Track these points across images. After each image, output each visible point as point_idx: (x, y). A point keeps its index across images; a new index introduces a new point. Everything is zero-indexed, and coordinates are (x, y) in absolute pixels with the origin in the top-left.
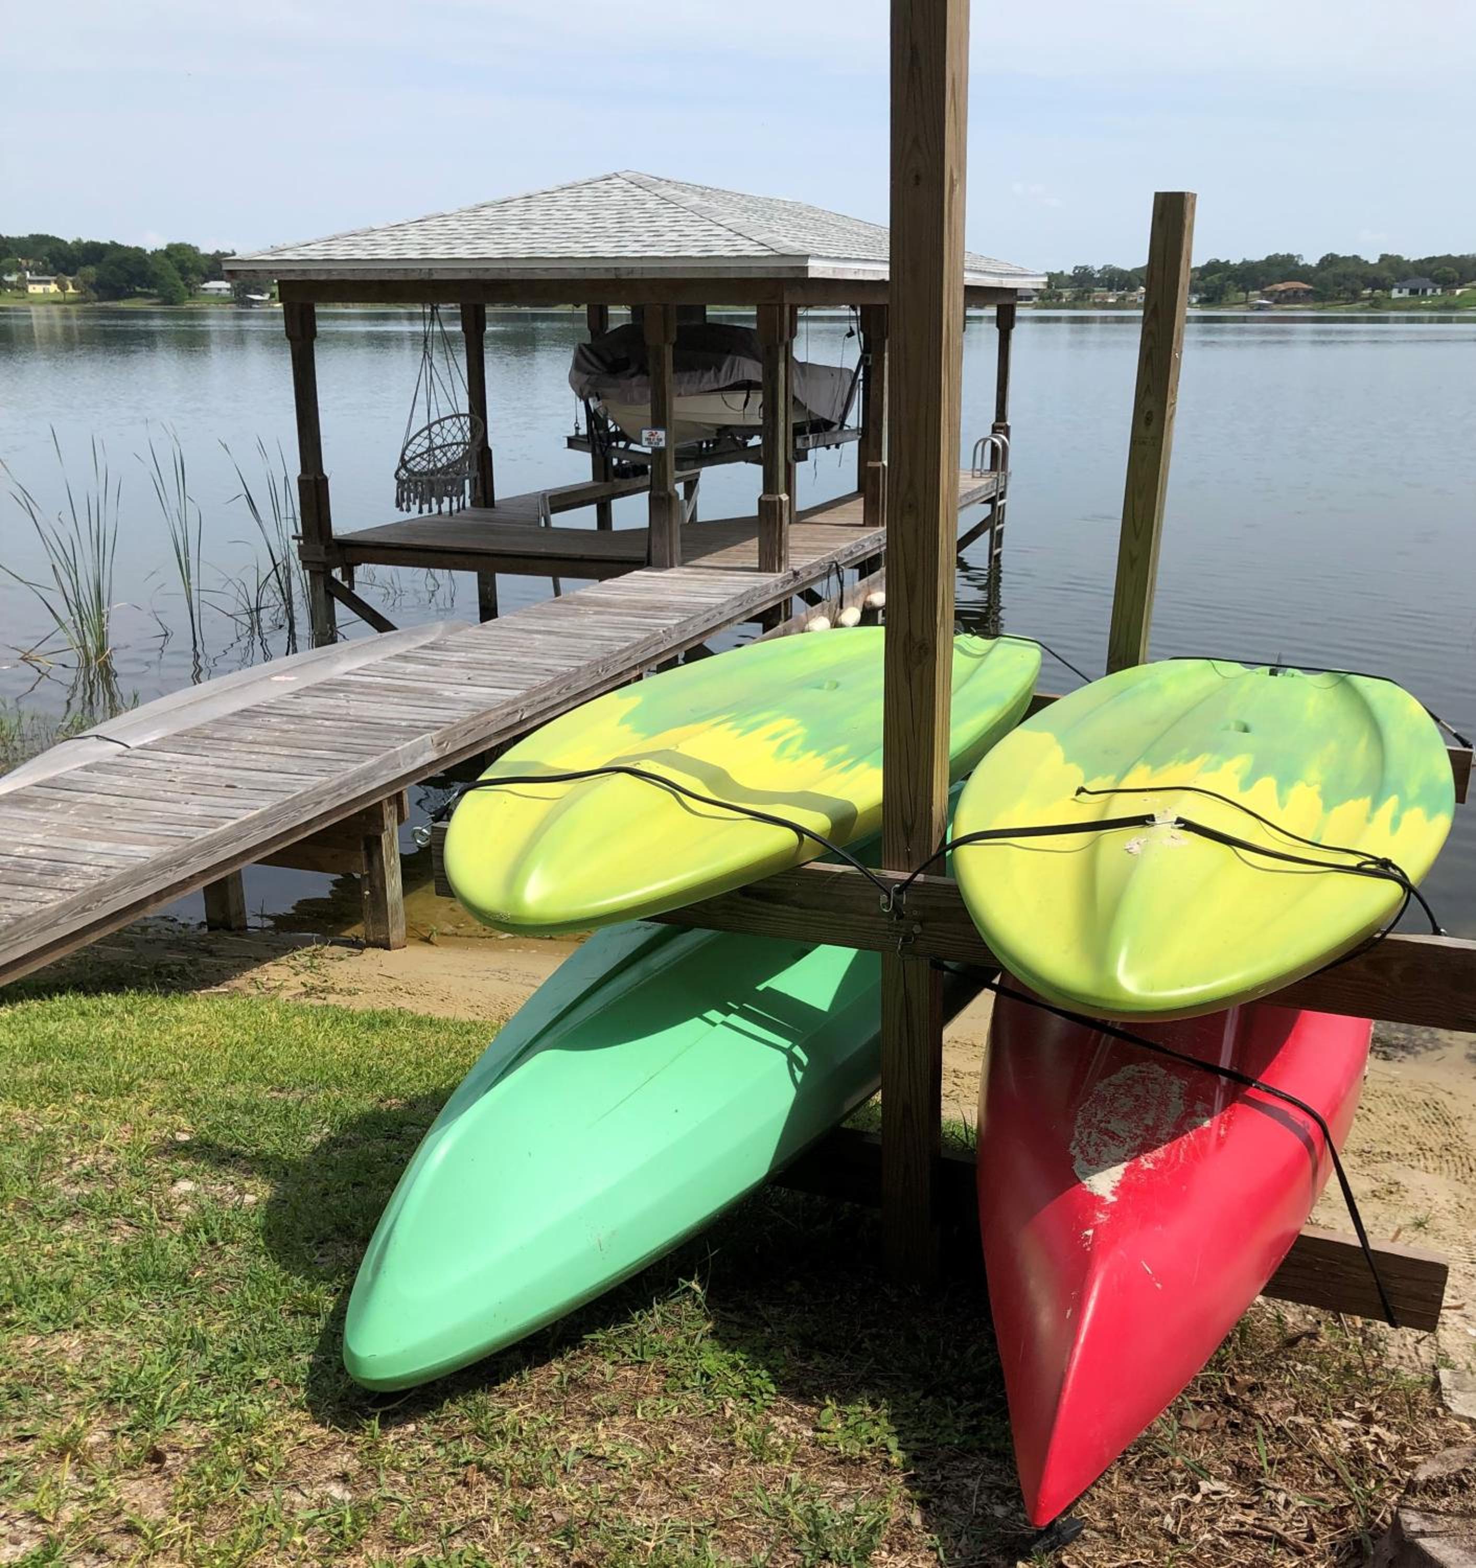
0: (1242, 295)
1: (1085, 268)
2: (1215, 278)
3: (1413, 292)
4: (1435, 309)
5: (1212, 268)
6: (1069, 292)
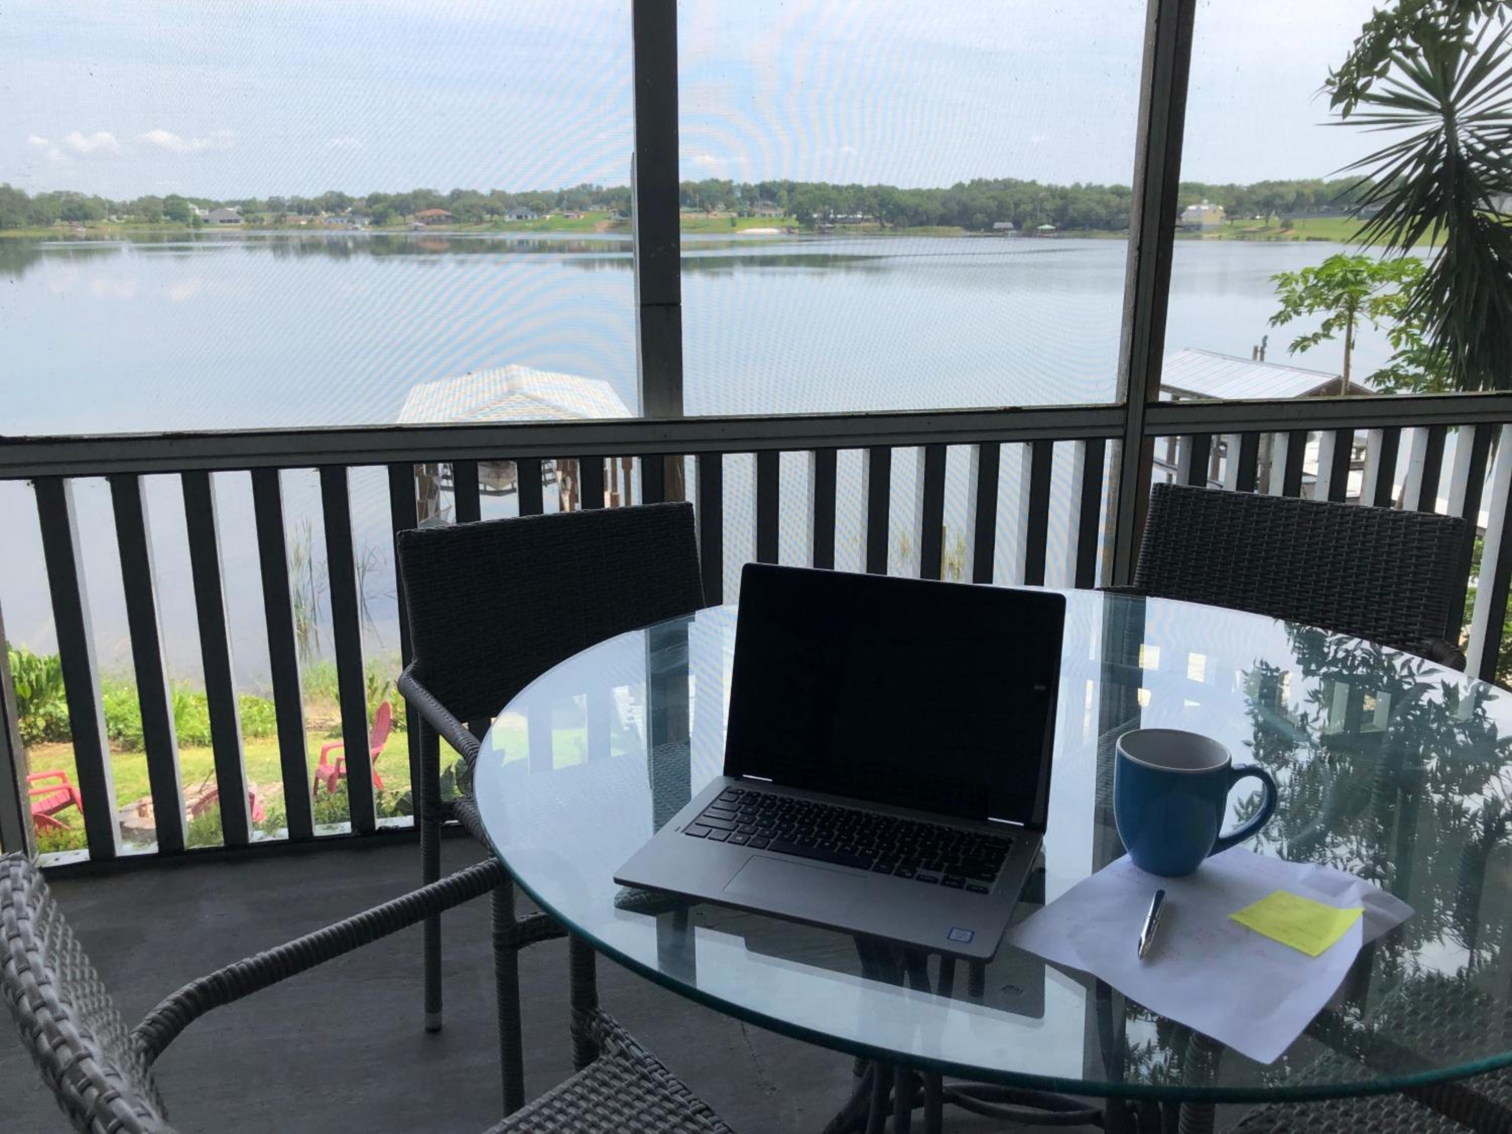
0: (400, 218)
1: (278, 198)
2: (379, 207)
3: (519, 217)
4: (536, 230)
5: (374, 199)
6: (268, 217)
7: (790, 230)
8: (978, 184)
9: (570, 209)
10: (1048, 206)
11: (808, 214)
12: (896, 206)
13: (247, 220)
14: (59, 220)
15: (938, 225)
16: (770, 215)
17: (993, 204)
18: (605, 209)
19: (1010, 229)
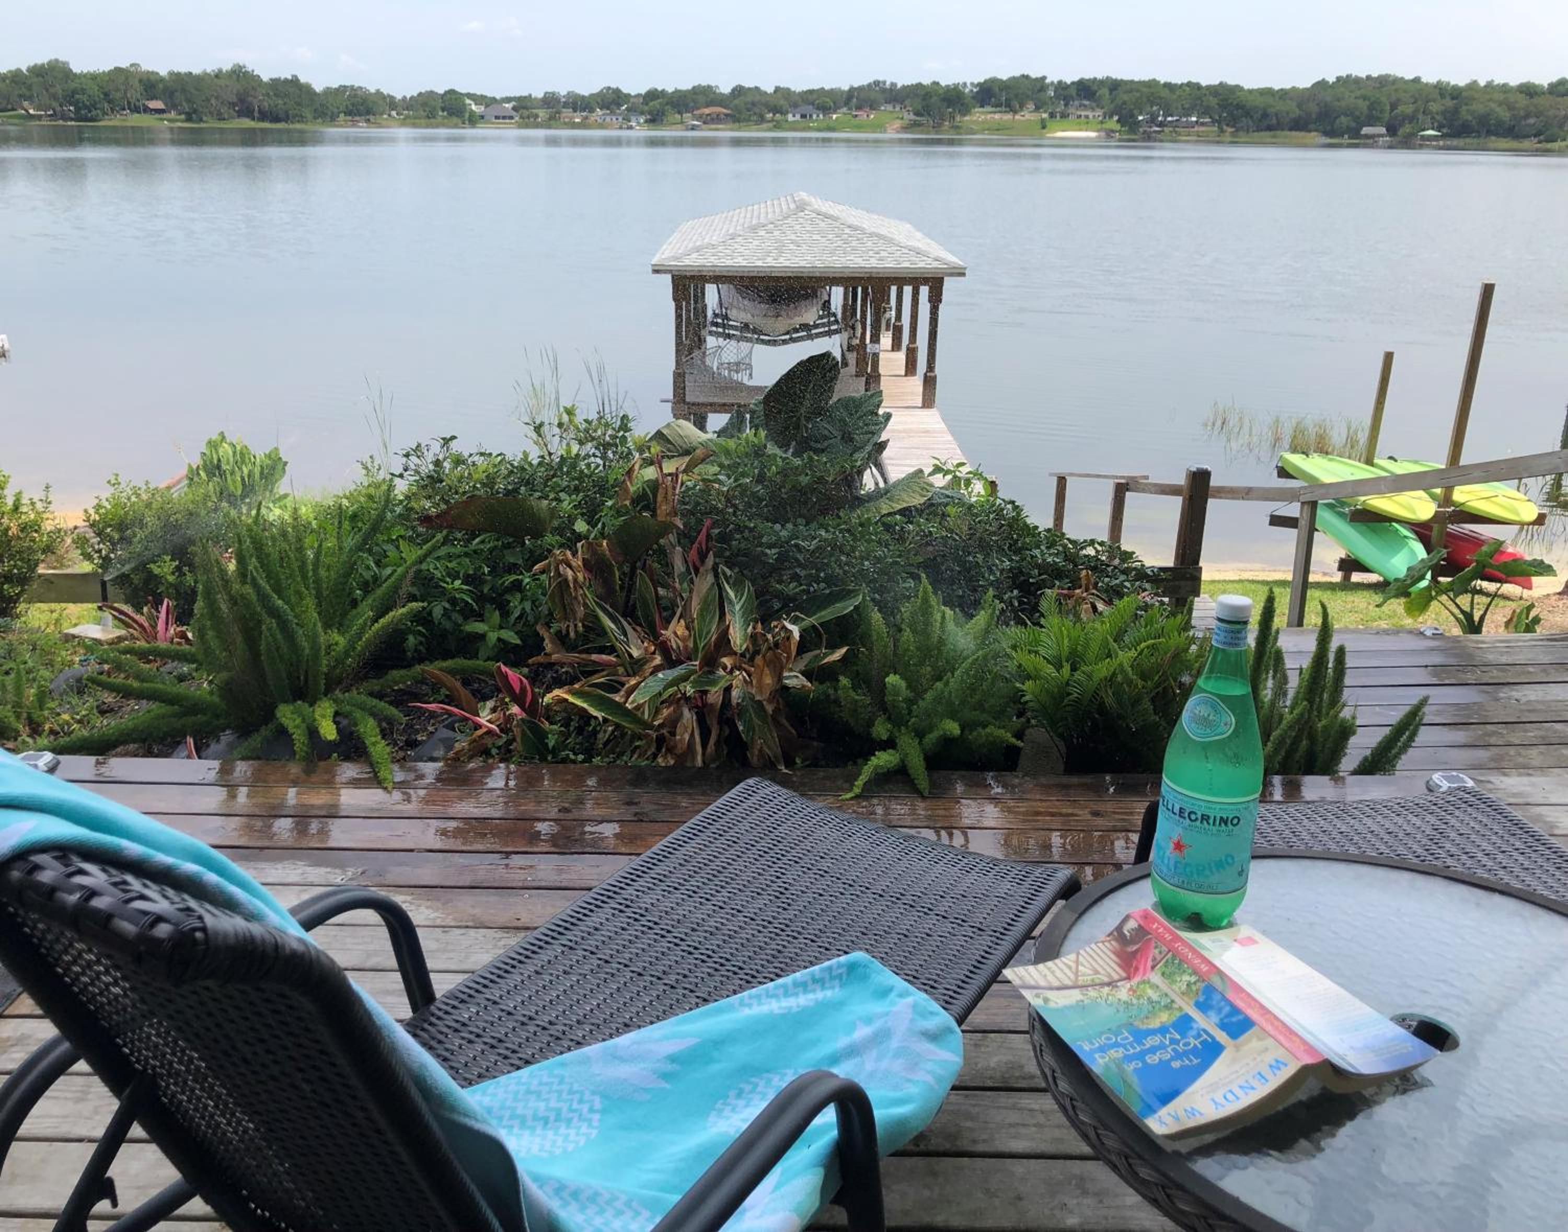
0: (678, 116)
1: (553, 94)
2: (655, 104)
3: (804, 116)
4: (819, 130)
5: (652, 95)
6: (542, 114)
7: (1109, 133)
8: (1345, 82)
9: (859, 108)
10: (1434, 107)
11: (1133, 116)
12: (1238, 106)
13: (521, 117)
14: (342, 115)
15: (1291, 129)
16: (1087, 117)
17: (1363, 105)
18: (898, 109)
19: (1382, 136)
